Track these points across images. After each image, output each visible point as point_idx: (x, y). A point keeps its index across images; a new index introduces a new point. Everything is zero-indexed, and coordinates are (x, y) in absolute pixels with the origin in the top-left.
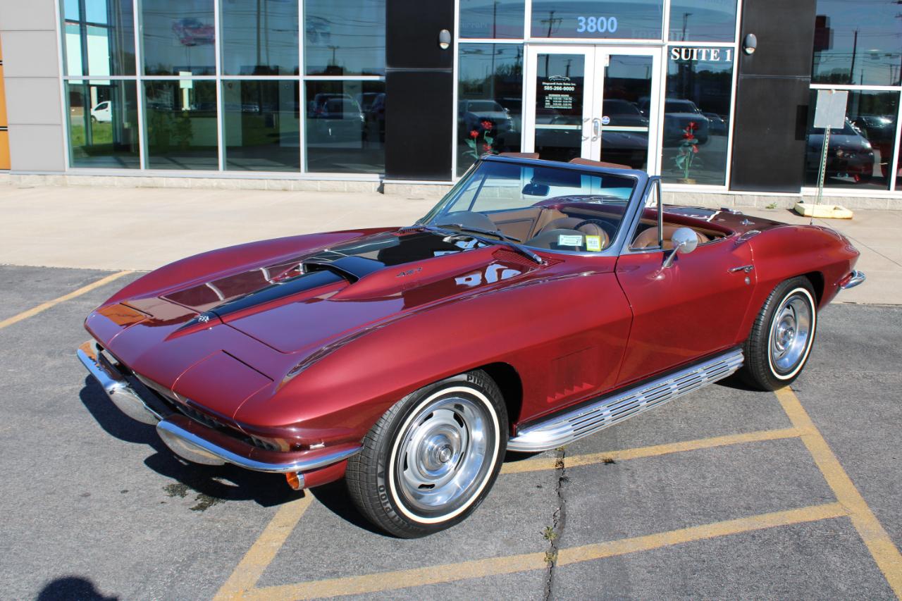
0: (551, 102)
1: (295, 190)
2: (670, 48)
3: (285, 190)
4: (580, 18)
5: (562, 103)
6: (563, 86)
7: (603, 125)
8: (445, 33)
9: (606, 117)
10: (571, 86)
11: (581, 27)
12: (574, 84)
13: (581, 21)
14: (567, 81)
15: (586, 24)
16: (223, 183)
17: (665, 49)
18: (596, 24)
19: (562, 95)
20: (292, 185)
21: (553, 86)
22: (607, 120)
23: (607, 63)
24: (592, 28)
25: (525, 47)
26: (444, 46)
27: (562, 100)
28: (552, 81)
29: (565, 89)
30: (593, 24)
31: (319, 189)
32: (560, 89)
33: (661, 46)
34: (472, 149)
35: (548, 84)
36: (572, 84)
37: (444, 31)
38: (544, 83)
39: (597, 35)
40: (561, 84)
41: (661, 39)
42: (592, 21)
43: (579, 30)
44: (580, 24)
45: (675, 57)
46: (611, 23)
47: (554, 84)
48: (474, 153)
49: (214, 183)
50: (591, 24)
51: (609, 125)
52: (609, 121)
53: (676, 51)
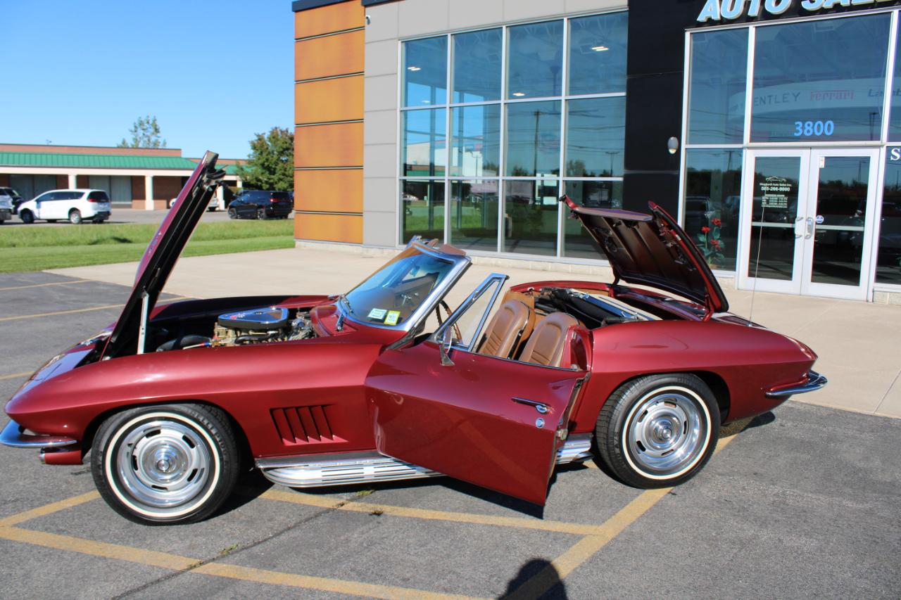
0: (768, 202)
1: (552, 271)
2: (889, 149)
3: (544, 270)
4: (796, 123)
5: (778, 203)
6: (779, 187)
7: (817, 224)
8: (673, 140)
9: (820, 217)
10: (787, 187)
11: (798, 131)
12: (790, 185)
13: (798, 125)
14: (783, 182)
15: (803, 128)
16: (500, 262)
17: (883, 150)
18: (813, 128)
19: (778, 196)
20: (550, 266)
21: (770, 187)
22: (821, 219)
23: (822, 165)
24: (808, 131)
25: (744, 151)
26: (672, 151)
27: (778, 200)
28: (769, 182)
29: (781, 189)
30: (810, 128)
31: (570, 271)
32: (776, 189)
33: (879, 147)
34: (703, 243)
35: (765, 185)
36: (788, 185)
37: (672, 138)
38: (761, 184)
39: (813, 138)
40: (777, 185)
41: (879, 140)
42: (809, 125)
43: (796, 134)
44: (797, 128)
45: (895, 157)
46: (829, 127)
47: (771, 184)
48: (704, 246)
49: (493, 261)
50: (807, 128)
51: (823, 223)
52: (823, 220)
53: (896, 151)
